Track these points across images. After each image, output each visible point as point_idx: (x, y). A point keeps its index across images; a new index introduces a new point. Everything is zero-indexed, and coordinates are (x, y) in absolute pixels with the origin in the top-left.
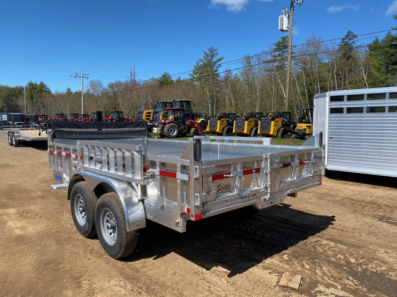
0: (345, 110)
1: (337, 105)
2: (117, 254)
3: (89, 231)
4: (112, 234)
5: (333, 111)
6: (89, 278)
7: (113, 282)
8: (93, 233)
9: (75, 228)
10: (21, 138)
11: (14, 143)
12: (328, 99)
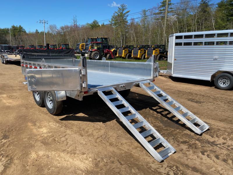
0: (183, 44)
1: (179, 41)
2: (53, 112)
3: (41, 103)
4: (52, 104)
5: (177, 44)
6: (40, 122)
7: (50, 123)
8: (43, 104)
9: (35, 103)
10: (9, 59)
11: (4, 62)
12: (174, 37)
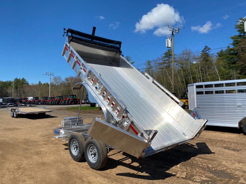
0: (204, 92)
1: (200, 90)
2: (97, 167)
3: (80, 158)
4: (94, 158)
5: (198, 93)
6: (87, 178)
7: (98, 179)
8: (82, 158)
9: (70, 157)
10: (20, 113)
11: (15, 116)
12: (195, 87)
